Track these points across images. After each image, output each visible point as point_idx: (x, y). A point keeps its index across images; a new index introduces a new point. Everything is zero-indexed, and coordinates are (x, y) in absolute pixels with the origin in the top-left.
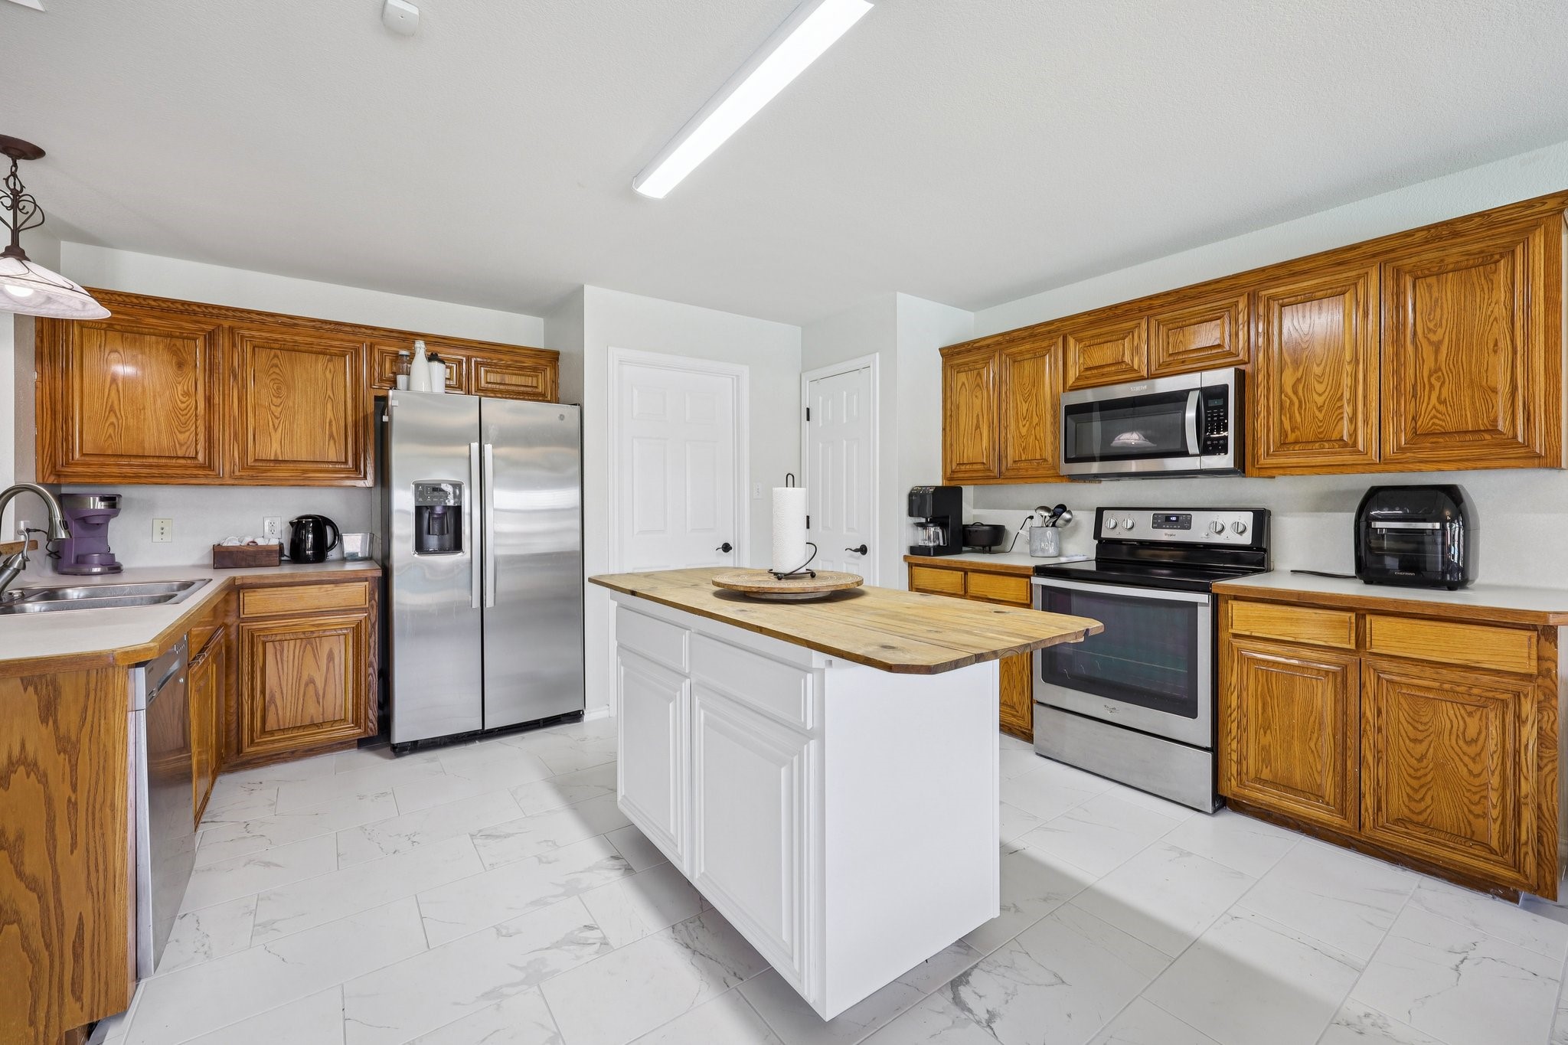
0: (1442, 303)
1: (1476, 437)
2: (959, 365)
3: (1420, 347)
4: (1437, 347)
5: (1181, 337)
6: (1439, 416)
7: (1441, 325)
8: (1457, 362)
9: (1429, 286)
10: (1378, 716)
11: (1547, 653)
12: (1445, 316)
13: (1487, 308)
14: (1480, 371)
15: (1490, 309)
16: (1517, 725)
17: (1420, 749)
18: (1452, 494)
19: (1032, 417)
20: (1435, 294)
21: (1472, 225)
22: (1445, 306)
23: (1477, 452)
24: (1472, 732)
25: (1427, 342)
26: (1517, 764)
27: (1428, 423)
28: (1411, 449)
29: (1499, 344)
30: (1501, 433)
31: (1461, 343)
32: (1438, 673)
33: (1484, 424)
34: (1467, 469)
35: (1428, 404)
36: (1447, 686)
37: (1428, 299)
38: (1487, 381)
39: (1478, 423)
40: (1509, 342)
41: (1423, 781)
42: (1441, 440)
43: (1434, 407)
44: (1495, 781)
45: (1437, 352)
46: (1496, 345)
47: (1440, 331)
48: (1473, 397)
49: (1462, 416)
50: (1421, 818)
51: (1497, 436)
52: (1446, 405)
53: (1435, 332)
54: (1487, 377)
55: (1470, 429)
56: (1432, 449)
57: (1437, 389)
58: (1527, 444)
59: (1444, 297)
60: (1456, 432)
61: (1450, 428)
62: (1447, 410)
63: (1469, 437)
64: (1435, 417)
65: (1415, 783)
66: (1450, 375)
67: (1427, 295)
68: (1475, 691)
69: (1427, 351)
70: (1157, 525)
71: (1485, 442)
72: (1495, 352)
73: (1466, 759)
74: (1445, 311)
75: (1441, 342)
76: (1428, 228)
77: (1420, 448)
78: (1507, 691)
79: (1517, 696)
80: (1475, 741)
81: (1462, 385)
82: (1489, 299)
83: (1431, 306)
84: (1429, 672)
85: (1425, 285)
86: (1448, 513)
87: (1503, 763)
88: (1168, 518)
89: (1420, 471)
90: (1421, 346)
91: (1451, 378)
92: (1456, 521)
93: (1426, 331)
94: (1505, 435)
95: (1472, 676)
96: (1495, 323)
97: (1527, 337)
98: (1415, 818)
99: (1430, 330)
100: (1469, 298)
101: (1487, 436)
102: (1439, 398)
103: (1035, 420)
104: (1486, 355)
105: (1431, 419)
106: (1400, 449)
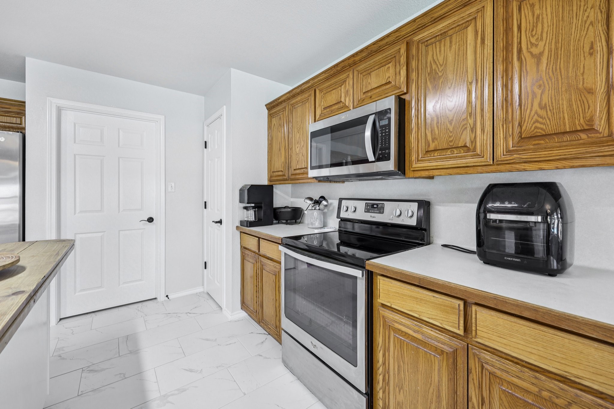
0: (543, 18)
1: (573, 137)
2: (273, 114)
3: (524, 62)
4: (538, 59)
5: (369, 80)
6: (540, 120)
7: (542, 39)
8: (556, 69)
9: (532, 6)
10: (482, 405)
12: (545, 30)
13: (584, 14)
14: (576, 75)
15: (586, 14)
18: (551, 189)
20: (537, 12)
22: (545, 21)
23: (574, 151)
25: (530, 56)
27: (531, 127)
28: (517, 151)
29: (595, 47)
30: (597, 132)
31: (560, 52)
32: (536, 378)
33: (580, 124)
34: (565, 168)
35: (531, 110)
36: (545, 394)
37: (531, 18)
38: (583, 83)
39: (575, 124)
40: (604, 43)
42: (542, 142)
43: (536, 113)
46: (592, 47)
47: (541, 44)
48: (570, 100)
49: (560, 118)
51: (593, 135)
52: (546, 110)
53: (536, 46)
54: (583, 79)
55: (568, 130)
56: (535, 151)
57: (539, 97)
59: (544, 12)
60: (555, 134)
61: (549, 131)
62: (547, 115)
63: (567, 137)
64: (537, 121)
66: (550, 83)
67: (530, 14)
70: (367, 211)
71: (581, 141)
72: (591, 54)
74: (546, 26)
75: (541, 54)
77: (524, 150)
81: (560, 89)
82: (584, 6)
83: (534, 23)
84: (528, 373)
85: (528, 5)
86: (548, 207)
88: (373, 205)
89: (525, 170)
90: (525, 59)
91: (550, 85)
92: (555, 214)
93: (529, 47)
94: (600, 133)
96: (591, 27)
99: (532, 44)
100: (567, 8)
101: (583, 136)
102: (540, 104)
103: (302, 143)
104: (582, 58)
105: (534, 123)
106: (509, 151)
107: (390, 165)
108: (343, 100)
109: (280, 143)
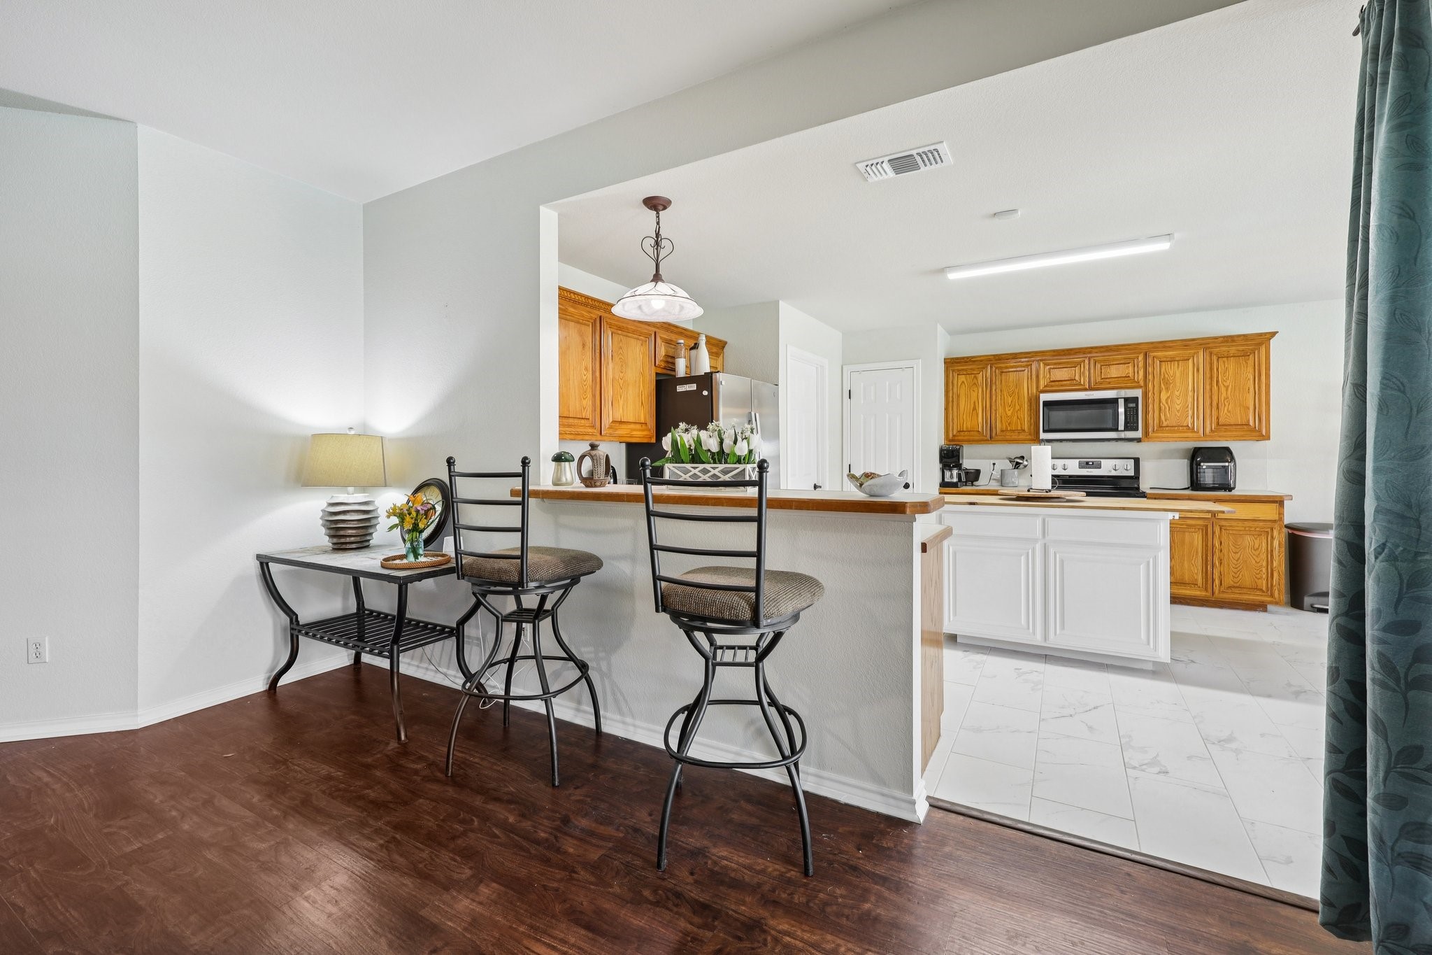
0: (1228, 369)
1: (1241, 427)
2: (959, 370)
3: (1220, 387)
4: (1227, 388)
5: (1108, 370)
6: (1228, 417)
7: (1228, 379)
8: (1235, 395)
9: (1224, 362)
10: (1220, 544)
11: (1281, 512)
12: (1230, 375)
14: (1243, 399)
15: (1247, 374)
17: (1238, 555)
18: (1227, 450)
19: (1015, 405)
20: (1226, 366)
21: (1240, 339)
22: (1230, 371)
23: (1240, 433)
24: (1257, 546)
25: (1223, 386)
26: (1272, 555)
27: (1224, 420)
28: (1216, 431)
29: (1250, 389)
31: (1236, 387)
33: (1244, 422)
35: (1224, 411)
36: (1247, 529)
37: (1224, 367)
38: (1246, 404)
39: (1242, 421)
40: (1253, 389)
41: (1239, 569)
42: (1228, 428)
43: (1226, 413)
44: (1264, 564)
45: (1227, 390)
47: (1228, 382)
48: (1240, 410)
49: (1236, 418)
50: (1238, 584)
51: (1249, 427)
52: (1231, 413)
53: (1226, 382)
54: (1246, 402)
55: (1239, 424)
56: (1225, 431)
57: (1227, 406)
58: (1260, 431)
59: (1229, 367)
60: (1234, 425)
61: (1232, 423)
62: (1231, 416)
63: (1239, 427)
64: (1226, 418)
65: (1235, 570)
66: (1232, 401)
67: (1223, 365)
68: (1257, 529)
69: (1223, 389)
70: (1081, 466)
71: (1244, 429)
72: (1249, 392)
73: (1254, 557)
74: (1230, 373)
75: (1228, 386)
76: (1224, 337)
77: (1220, 431)
78: (1268, 528)
79: (1272, 529)
80: (1258, 549)
81: (1236, 405)
82: (1246, 370)
83: (1225, 370)
84: (1242, 523)
85: (1222, 361)
86: (1228, 458)
87: (1267, 556)
88: (1087, 463)
89: (1219, 440)
92: (1231, 461)
93: (1223, 380)
94: (1251, 426)
95: (1256, 524)
96: (1249, 380)
97: (1259, 387)
98: (1235, 585)
100: (1239, 369)
101: (1245, 427)
102: (1227, 410)
103: (1017, 407)
104: (1246, 394)
106: (1211, 431)
107: (1138, 434)
108: (1077, 378)
109: (975, 403)
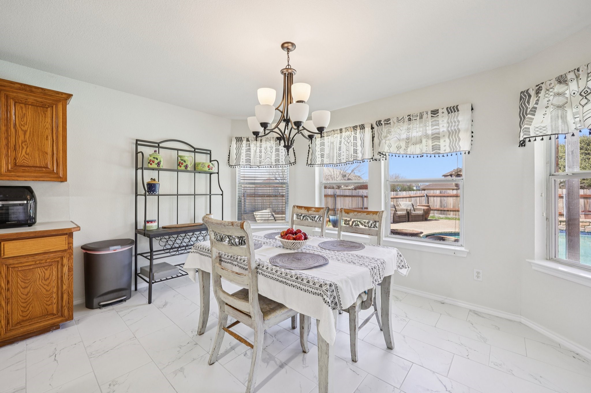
0: (27, 116)
1: (40, 169)
3: (17, 130)
4: (25, 132)
6: (26, 159)
7: (26, 124)
8: (33, 140)
9: (22, 108)
10: (7, 284)
11: (70, 242)
12: (28, 121)
13: (44, 123)
14: (41, 145)
15: (45, 124)
16: (62, 268)
17: (27, 290)
18: (29, 189)
20: (24, 112)
21: (39, 91)
22: (28, 117)
23: (41, 175)
24: (47, 276)
25: (21, 130)
26: (62, 281)
27: (21, 161)
28: (13, 171)
29: (48, 137)
30: (49, 168)
31: (34, 134)
32: (34, 258)
33: (43, 165)
34: (36, 181)
35: (21, 154)
36: (38, 262)
37: (21, 113)
38: (44, 149)
39: (41, 164)
40: (51, 137)
41: (28, 303)
42: (27, 169)
43: (24, 156)
44: (55, 290)
45: (25, 134)
46: (47, 137)
47: (26, 127)
48: (39, 154)
49: (35, 161)
50: (28, 317)
51: (47, 169)
52: (29, 155)
53: (24, 126)
54: (44, 148)
55: (38, 166)
56: (23, 172)
57: (25, 149)
58: (57, 173)
59: (28, 113)
60: (33, 167)
61: (30, 164)
62: (29, 158)
63: (38, 169)
64: (24, 159)
65: (24, 305)
66: (30, 145)
67: (21, 111)
68: (48, 261)
69: (21, 133)
71: (43, 171)
72: (47, 140)
73: (45, 286)
74: (28, 119)
75: (27, 131)
76: (21, 84)
77: (18, 171)
78: (59, 257)
79: (62, 258)
80: (48, 279)
81: (35, 149)
82: (44, 120)
83: (22, 115)
84: (31, 259)
85: (19, 106)
86: (28, 197)
87: (58, 282)
89: (17, 180)
90: (18, 130)
91: (31, 146)
92: (32, 200)
93: (20, 125)
94: (50, 169)
95: (46, 256)
96: (47, 129)
97: (57, 137)
98: (25, 319)
99: (22, 125)
100: (38, 118)
101: (44, 169)
102: (26, 152)
104: (44, 140)
105: (23, 160)
106: (8, 170)
